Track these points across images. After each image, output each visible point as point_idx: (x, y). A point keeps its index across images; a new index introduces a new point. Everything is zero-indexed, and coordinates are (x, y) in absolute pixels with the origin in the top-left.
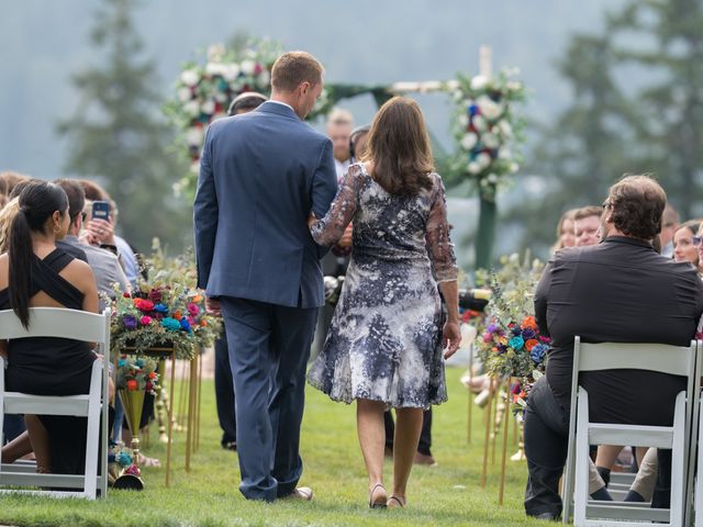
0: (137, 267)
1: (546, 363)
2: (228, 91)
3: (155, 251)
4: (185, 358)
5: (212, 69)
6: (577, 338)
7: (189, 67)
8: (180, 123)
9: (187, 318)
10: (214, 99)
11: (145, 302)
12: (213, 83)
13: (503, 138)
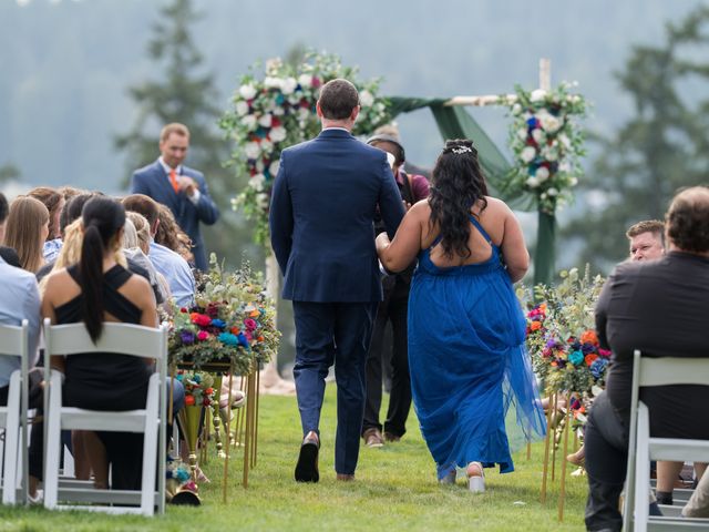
0: (194, 282)
1: (607, 377)
2: (285, 104)
3: (213, 266)
4: (242, 374)
5: (270, 82)
6: (637, 353)
7: (246, 81)
8: (238, 137)
9: (244, 332)
10: (271, 113)
11: (202, 317)
12: (271, 97)
13: (563, 152)
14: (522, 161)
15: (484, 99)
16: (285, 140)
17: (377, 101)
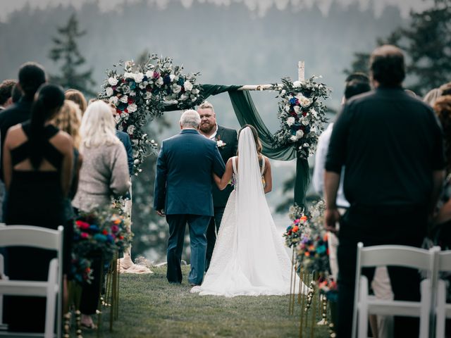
2: (137, 89)
5: (127, 75)
7: (112, 74)
9: (110, 234)
10: (127, 94)
12: (128, 84)
13: (313, 120)
14: (287, 125)
15: (262, 87)
16: (136, 111)
17: (195, 87)
